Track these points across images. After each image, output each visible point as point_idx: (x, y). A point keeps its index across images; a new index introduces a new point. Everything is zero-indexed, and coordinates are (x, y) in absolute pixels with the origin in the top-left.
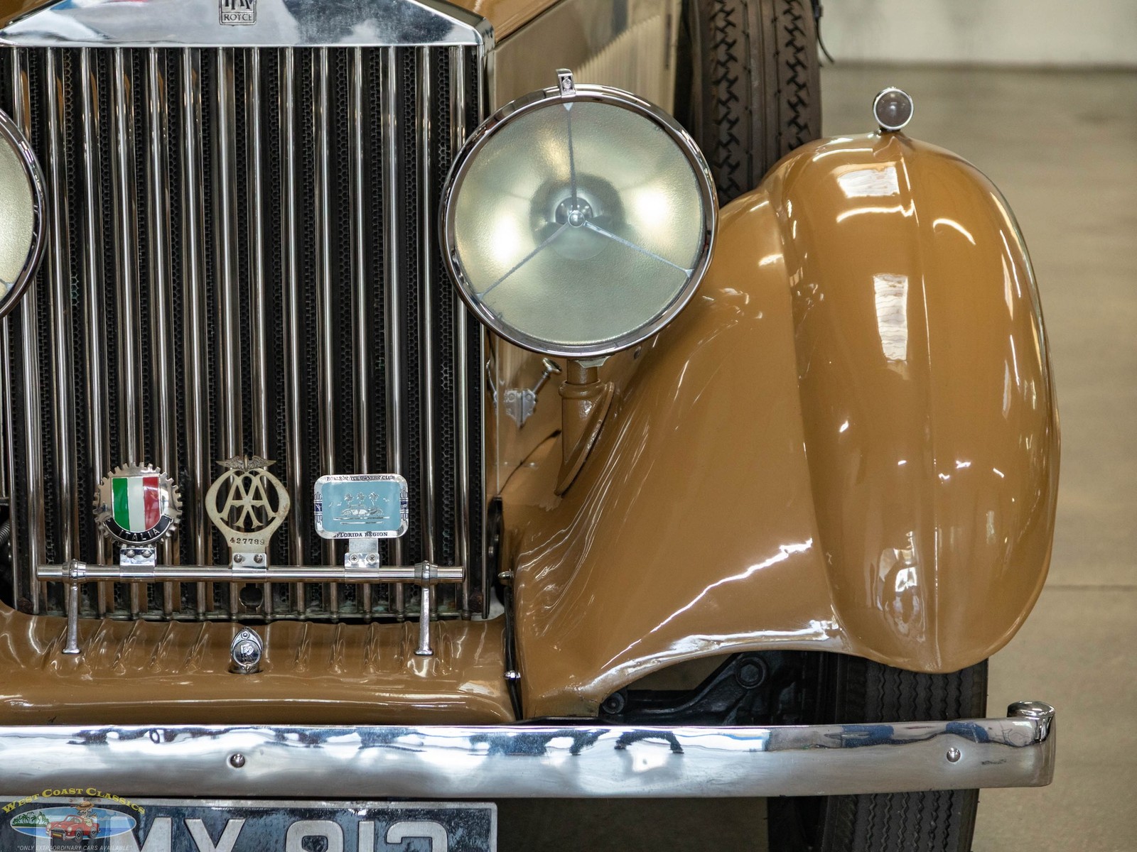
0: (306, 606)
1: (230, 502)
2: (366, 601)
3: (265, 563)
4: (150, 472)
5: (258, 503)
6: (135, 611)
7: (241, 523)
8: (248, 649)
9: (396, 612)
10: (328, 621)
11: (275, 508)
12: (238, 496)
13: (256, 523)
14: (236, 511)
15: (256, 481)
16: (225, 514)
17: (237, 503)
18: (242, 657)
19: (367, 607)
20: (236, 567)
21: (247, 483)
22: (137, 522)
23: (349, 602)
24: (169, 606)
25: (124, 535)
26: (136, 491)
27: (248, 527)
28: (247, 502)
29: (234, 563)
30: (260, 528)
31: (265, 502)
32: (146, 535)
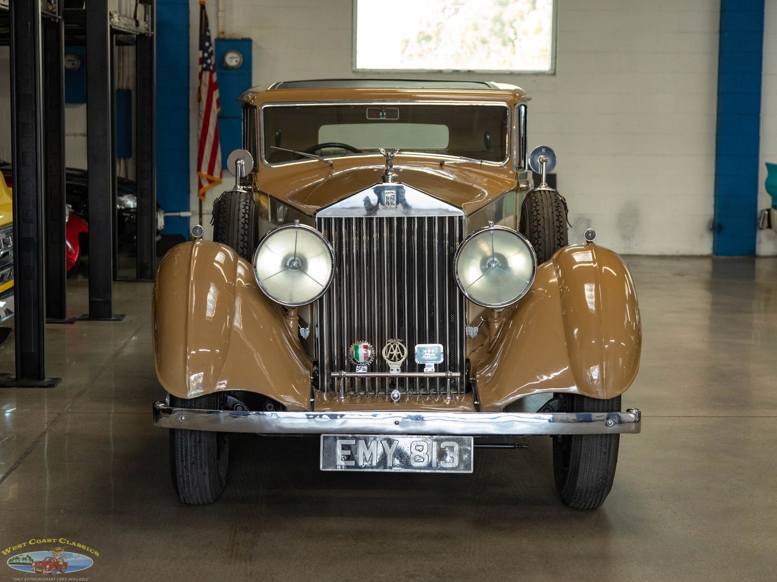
0: (409, 390)
1: (390, 352)
2: (428, 388)
3: (400, 371)
4: (366, 344)
5: (398, 353)
6: (356, 391)
7: (393, 359)
8: (396, 396)
9: (437, 392)
10: (416, 394)
11: (403, 355)
12: (392, 351)
13: (397, 359)
14: (391, 356)
15: (397, 346)
16: (388, 356)
17: (392, 353)
18: (394, 398)
19: (428, 390)
20: (391, 372)
21: (395, 347)
22: (361, 359)
23: (422, 389)
24: (367, 390)
25: (357, 363)
27: (395, 360)
28: (395, 353)
29: (390, 371)
30: (398, 360)
31: (400, 352)
32: (364, 362)
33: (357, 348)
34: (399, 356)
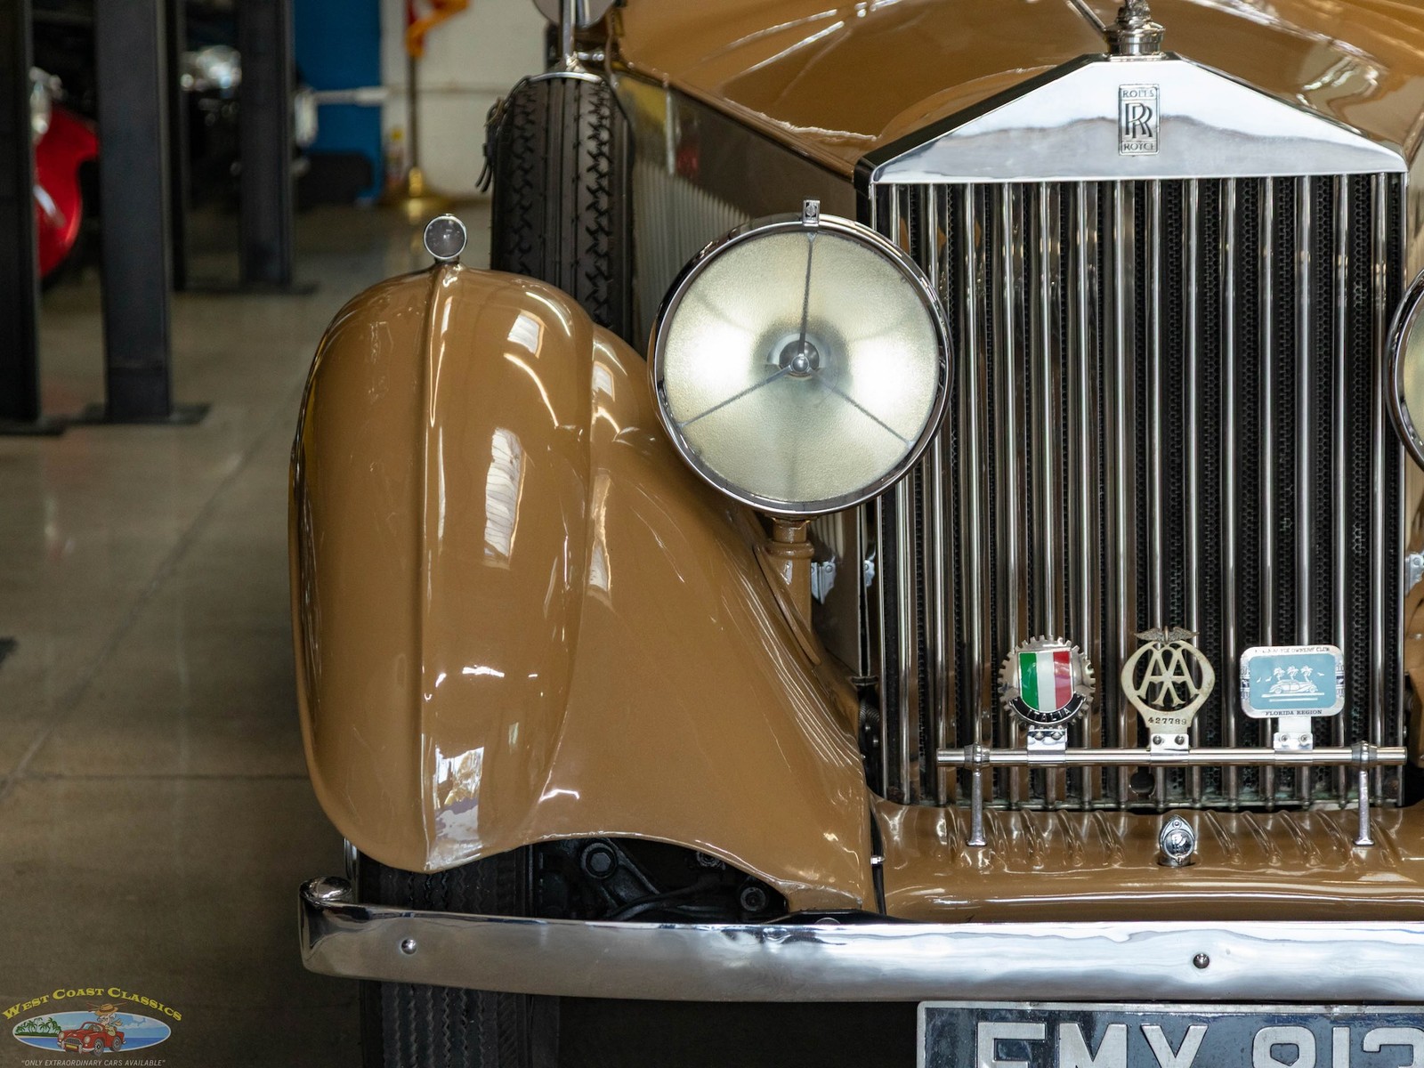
0: (1202, 793)
1: (1148, 678)
2: (1269, 786)
3: (1186, 745)
4: (1061, 646)
5: (1179, 679)
6: (1015, 799)
7: (1160, 701)
9: (1301, 799)
10: (1226, 809)
11: (1199, 685)
12: (1156, 672)
13: (1177, 701)
14: (1153, 690)
15: (1177, 655)
16: (1143, 691)
17: (1156, 679)
18: (1173, 848)
19: (1269, 794)
20: (1154, 748)
21: (1167, 656)
22: (1047, 702)
23: (1247, 789)
24: (1052, 794)
25: (1032, 715)
26: (1045, 668)
27: (1168, 706)
28: (1168, 678)
29: (1152, 745)
30: (1182, 706)
31: (1187, 677)
32: (1057, 716)
33: (1027, 661)
34: (1182, 689)
